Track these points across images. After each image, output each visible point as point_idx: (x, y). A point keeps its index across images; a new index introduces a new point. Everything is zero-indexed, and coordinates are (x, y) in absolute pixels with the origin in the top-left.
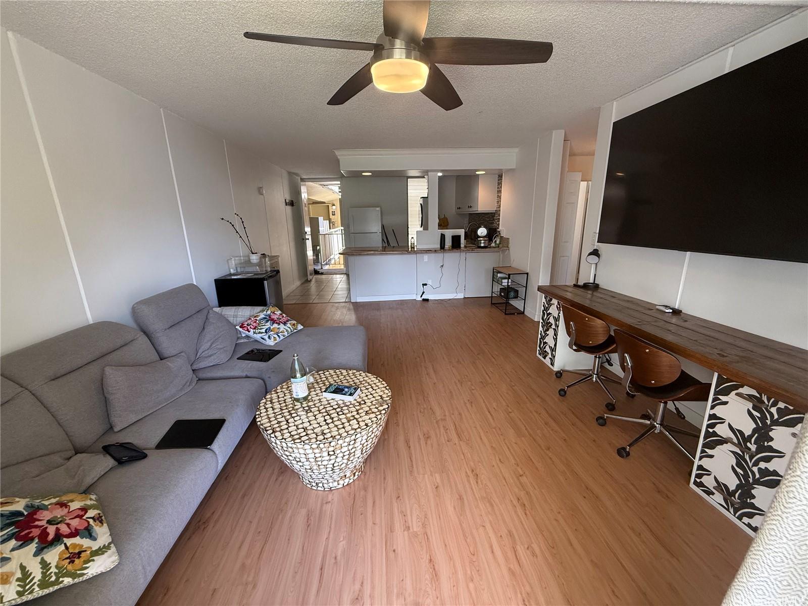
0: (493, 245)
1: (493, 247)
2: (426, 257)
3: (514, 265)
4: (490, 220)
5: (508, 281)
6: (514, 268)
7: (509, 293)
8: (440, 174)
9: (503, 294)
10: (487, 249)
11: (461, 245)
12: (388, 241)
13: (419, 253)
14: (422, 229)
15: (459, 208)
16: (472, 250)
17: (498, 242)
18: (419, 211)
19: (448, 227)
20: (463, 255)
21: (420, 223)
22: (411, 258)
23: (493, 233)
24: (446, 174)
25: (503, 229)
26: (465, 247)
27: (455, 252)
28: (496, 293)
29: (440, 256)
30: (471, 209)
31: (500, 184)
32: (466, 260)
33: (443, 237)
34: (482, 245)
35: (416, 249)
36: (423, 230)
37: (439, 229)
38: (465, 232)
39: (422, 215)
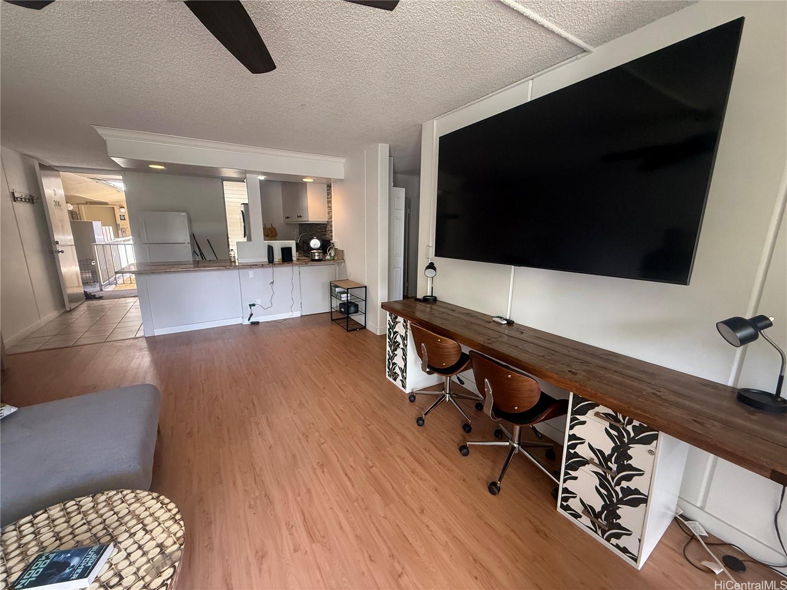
0: (328, 257)
1: (328, 260)
2: (251, 273)
3: (351, 278)
4: (322, 230)
5: (347, 295)
6: (351, 281)
7: (349, 308)
8: (262, 178)
9: (343, 310)
10: (322, 262)
11: (293, 258)
12: (202, 254)
13: (241, 268)
14: (245, 240)
15: (288, 218)
16: (306, 264)
17: (333, 254)
18: (240, 218)
19: (277, 238)
20: (296, 269)
21: (243, 233)
22: (232, 274)
23: (326, 245)
24: (270, 178)
25: (337, 240)
26: (298, 260)
27: (287, 266)
28: (335, 308)
29: (269, 270)
30: (300, 219)
31: (329, 194)
32: (299, 274)
33: (270, 249)
34: (317, 258)
35: (237, 264)
36: (247, 241)
37: (265, 240)
38: (297, 244)
39: (244, 223)
